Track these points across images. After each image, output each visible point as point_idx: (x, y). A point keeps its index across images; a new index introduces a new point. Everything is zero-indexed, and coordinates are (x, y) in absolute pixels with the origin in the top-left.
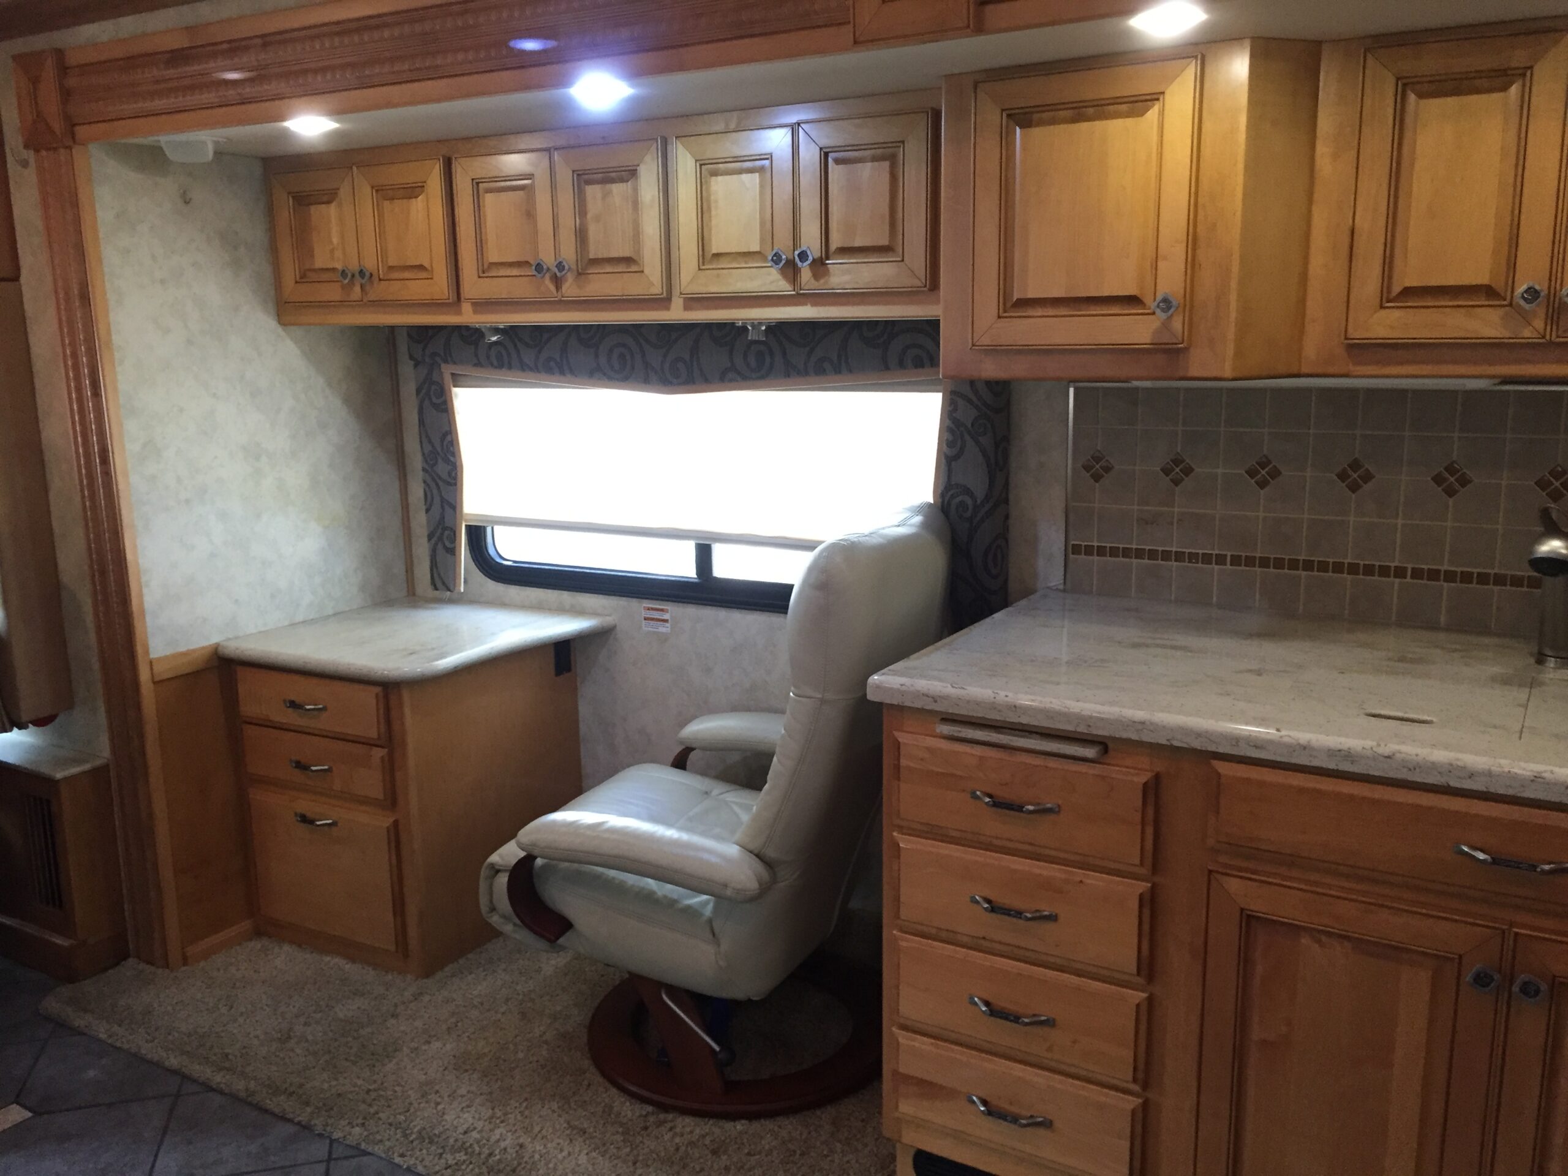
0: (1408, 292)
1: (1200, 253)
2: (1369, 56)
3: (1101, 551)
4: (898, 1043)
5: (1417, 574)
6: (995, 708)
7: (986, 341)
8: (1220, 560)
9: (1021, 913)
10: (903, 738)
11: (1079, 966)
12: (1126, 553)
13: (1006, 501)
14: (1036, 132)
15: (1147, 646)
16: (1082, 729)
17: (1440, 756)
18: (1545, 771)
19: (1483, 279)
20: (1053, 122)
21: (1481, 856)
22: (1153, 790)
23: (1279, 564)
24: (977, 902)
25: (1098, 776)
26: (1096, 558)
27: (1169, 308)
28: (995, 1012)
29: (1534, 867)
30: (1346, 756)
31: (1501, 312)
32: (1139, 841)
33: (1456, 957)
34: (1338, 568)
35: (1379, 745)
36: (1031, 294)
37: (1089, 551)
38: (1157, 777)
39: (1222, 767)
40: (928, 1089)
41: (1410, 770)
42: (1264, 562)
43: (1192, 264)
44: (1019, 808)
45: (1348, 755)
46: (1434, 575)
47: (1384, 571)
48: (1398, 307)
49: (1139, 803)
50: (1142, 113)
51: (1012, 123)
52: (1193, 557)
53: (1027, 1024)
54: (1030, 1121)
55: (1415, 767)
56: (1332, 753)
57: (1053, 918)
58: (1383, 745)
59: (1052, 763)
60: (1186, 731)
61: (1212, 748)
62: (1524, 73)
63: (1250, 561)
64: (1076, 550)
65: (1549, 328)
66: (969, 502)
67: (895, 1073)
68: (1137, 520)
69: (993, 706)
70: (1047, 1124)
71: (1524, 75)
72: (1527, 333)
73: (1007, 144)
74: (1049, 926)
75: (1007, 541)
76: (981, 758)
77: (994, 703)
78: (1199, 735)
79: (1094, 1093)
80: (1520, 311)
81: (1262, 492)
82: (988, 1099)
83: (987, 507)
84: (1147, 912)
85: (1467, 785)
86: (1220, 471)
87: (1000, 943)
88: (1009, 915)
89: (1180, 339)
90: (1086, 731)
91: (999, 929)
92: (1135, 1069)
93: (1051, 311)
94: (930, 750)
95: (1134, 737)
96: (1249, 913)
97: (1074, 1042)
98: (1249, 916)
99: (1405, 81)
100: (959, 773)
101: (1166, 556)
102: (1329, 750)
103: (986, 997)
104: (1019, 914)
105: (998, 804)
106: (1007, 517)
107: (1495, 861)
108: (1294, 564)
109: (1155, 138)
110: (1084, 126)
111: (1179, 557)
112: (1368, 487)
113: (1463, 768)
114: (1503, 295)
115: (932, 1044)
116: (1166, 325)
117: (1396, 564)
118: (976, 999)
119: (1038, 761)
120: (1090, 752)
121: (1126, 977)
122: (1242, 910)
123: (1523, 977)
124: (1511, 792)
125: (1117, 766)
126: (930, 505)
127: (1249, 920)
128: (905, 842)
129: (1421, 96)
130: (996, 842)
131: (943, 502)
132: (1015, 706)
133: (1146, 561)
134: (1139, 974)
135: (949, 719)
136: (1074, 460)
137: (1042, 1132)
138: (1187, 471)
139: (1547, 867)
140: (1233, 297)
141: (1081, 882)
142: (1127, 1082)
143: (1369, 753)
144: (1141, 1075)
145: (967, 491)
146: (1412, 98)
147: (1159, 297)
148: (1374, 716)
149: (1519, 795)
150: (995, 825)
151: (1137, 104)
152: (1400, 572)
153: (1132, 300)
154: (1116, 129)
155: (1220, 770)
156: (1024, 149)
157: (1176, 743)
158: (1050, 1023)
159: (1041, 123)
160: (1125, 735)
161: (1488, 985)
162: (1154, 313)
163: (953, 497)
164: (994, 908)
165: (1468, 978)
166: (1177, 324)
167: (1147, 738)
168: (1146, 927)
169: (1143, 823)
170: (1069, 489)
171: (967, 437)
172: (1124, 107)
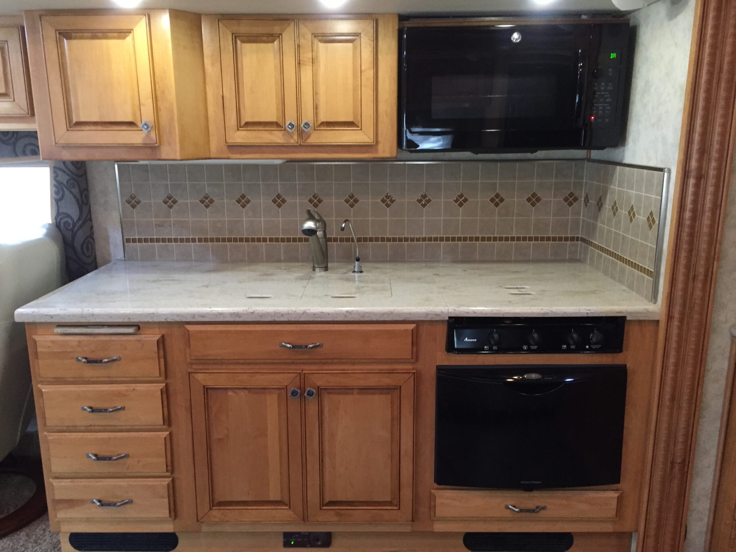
0: (247, 124)
1: (159, 103)
2: (220, 23)
3: (140, 240)
4: (53, 486)
5: (271, 240)
6: (83, 317)
7: (62, 142)
8: (194, 240)
9: (107, 410)
10: (37, 338)
11: (137, 427)
12: (152, 240)
13: (91, 220)
14: (74, 42)
15: (160, 281)
16: (126, 320)
17: (270, 309)
18: (307, 310)
19: (274, 119)
20: (82, 38)
21: (289, 346)
22: (162, 342)
23: (218, 240)
24: (85, 410)
25: (136, 340)
26: (138, 244)
27: (148, 127)
28: (98, 458)
29: (306, 347)
30: (237, 315)
31: (282, 132)
32: (158, 365)
33: (285, 387)
34: (241, 240)
35: (249, 308)
36: (83, 119)
37: (134, 241)
38: (163, 336)
39: (189, 327)
40: (71, 503)
41: (261, 317)
42: (212, 240)
43: (157, 109)
44: (101, 362)
45: (237, 314)
46: (277, 240)
47: (259, 240)
48: (244, 130)
49: (156, 349)
50: (124, 38)
51: (62, 37)
52: (182, 240)
53: (116, 459)
54: (122, 503)
55: (262, 315)
56: (232, 314)
57: (123, 408)
58: (250, 308)
59: (114, 338)
60: (173, 315)
61: (184, 320)
62: (279, 36)
63: (206, 240)
64: (128, 240)
65: (299, 140)
66: (70, 221)
67: (54, 501)
68: (155, 225)
69: (82, 316)
70: (130, 502)
71: (279, 37)
72: (292, 141)
73: (60, 46)
74: (122, 412)
75: (93, 239)
76: (79, 342)
77: (82, 314)
78: (178, 315)
79: (150, 482)
80: (288, 132)
81: (207, 210)
82: (101, 499)
83: (80, 223)
84: (165, 396)
85: (281, 319)
86: (189, 201)
87: (99, 426)
88: (102, 412)
89: (156, 142)
90: (128, 321)
91: (97, 419)
92: (167, 466)
93: (93, 128)
94: (52, 342)
95: (150, 320)
96: (207, 387)
97: (139, 462)
98: (207, 389)
99: (236, 35)
100: (69, 350)
101: (170, 240)
102: (230, 314)
103: (94, 452)
104: (106, 410)
105: (89, 361)
106: (92, 227)
107: (294, 347)
108: (224, 240)
109: (132, 50)
110: (98, 42)
111: (176, 240)
112: (248, 205)
113: (279, 313)
114: (282, 125)
115: (70, 482)
116: (148, 135)
117: (263, 236)
118: (90, 455)
119: (107, 338)
120: (131, 330)
121: (158, 427)
122: (204, 386)
123: (308, 389)
124: (296, 319)
125: (144, 334)
126: (50, 224)
127: (207, 390)
128: (45, 389)
129: (243, 42)
130: (92, 380)
131: (56, 223)
132: (93, 315)
133: (161, 243)
134: (164, 424)
135: (60, 325)
136: (122, 199)
137: (128, 506)
138: (175, 202)
139: (311, 346)
140: (176, 124)
141: (134, 389)
142: (165, 473)
143: (245, 312)
144: (170, 468)
145: (68, 216)
146: (239, 42)
147: (143, 123)
148: (250, 298)
149: (299, 320)
150: (90, 372)
151: (121, 34)
152: (265, 240)
153: (131, 124)
154: (112, 44)
155: (189, 329)
156: (69, 50)
157: (169, 320)
158: (127, 456)
159: (76, 38)
160: (146, 320)
161: (296, 395)
162: (142, 130)
163: (61, 219)
164: (93, 410)
165: (289, 394)
166: (153, 135)
167: (156, 320)
168: (165, 403)
169: (159, 358)
170: (121, 213)
171: (65, 189)
172: (115, 34)
